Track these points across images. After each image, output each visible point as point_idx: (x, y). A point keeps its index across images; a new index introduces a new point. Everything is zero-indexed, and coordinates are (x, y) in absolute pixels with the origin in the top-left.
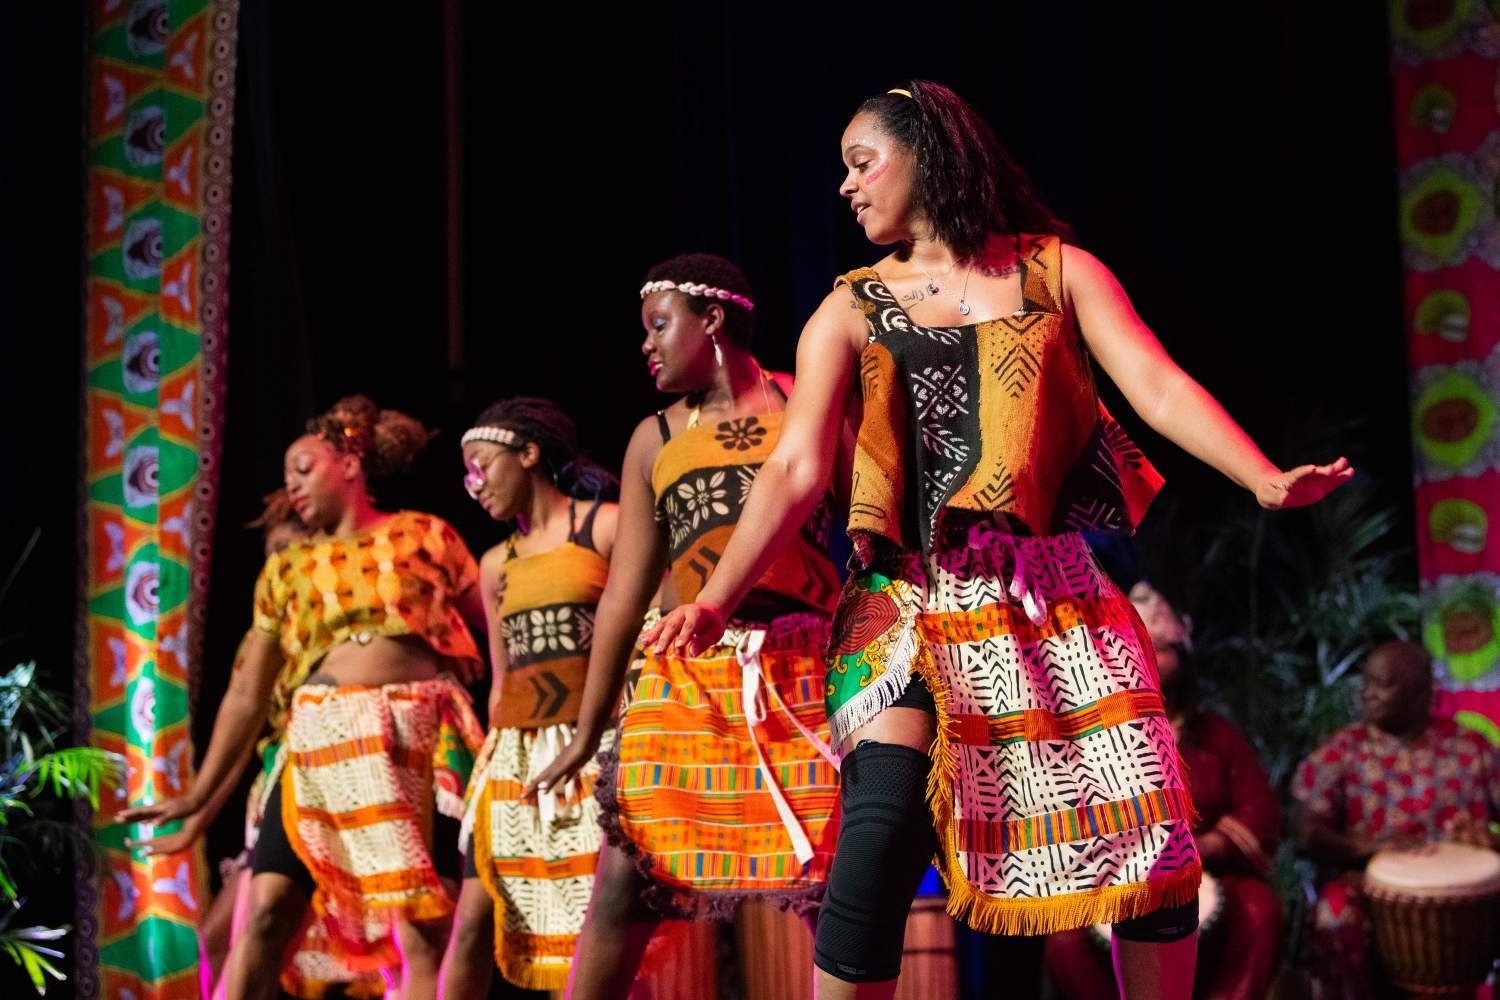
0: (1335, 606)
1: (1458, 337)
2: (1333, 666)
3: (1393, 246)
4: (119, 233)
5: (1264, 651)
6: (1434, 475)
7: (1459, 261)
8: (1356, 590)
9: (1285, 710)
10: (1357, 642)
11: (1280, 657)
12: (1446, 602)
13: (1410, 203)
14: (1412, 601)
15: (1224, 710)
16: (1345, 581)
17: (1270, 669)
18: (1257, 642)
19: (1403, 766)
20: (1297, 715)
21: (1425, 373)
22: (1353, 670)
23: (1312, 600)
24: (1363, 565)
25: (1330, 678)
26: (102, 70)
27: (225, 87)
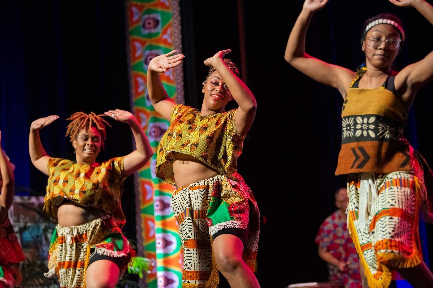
26: (134, 40)
27: (179, 45)
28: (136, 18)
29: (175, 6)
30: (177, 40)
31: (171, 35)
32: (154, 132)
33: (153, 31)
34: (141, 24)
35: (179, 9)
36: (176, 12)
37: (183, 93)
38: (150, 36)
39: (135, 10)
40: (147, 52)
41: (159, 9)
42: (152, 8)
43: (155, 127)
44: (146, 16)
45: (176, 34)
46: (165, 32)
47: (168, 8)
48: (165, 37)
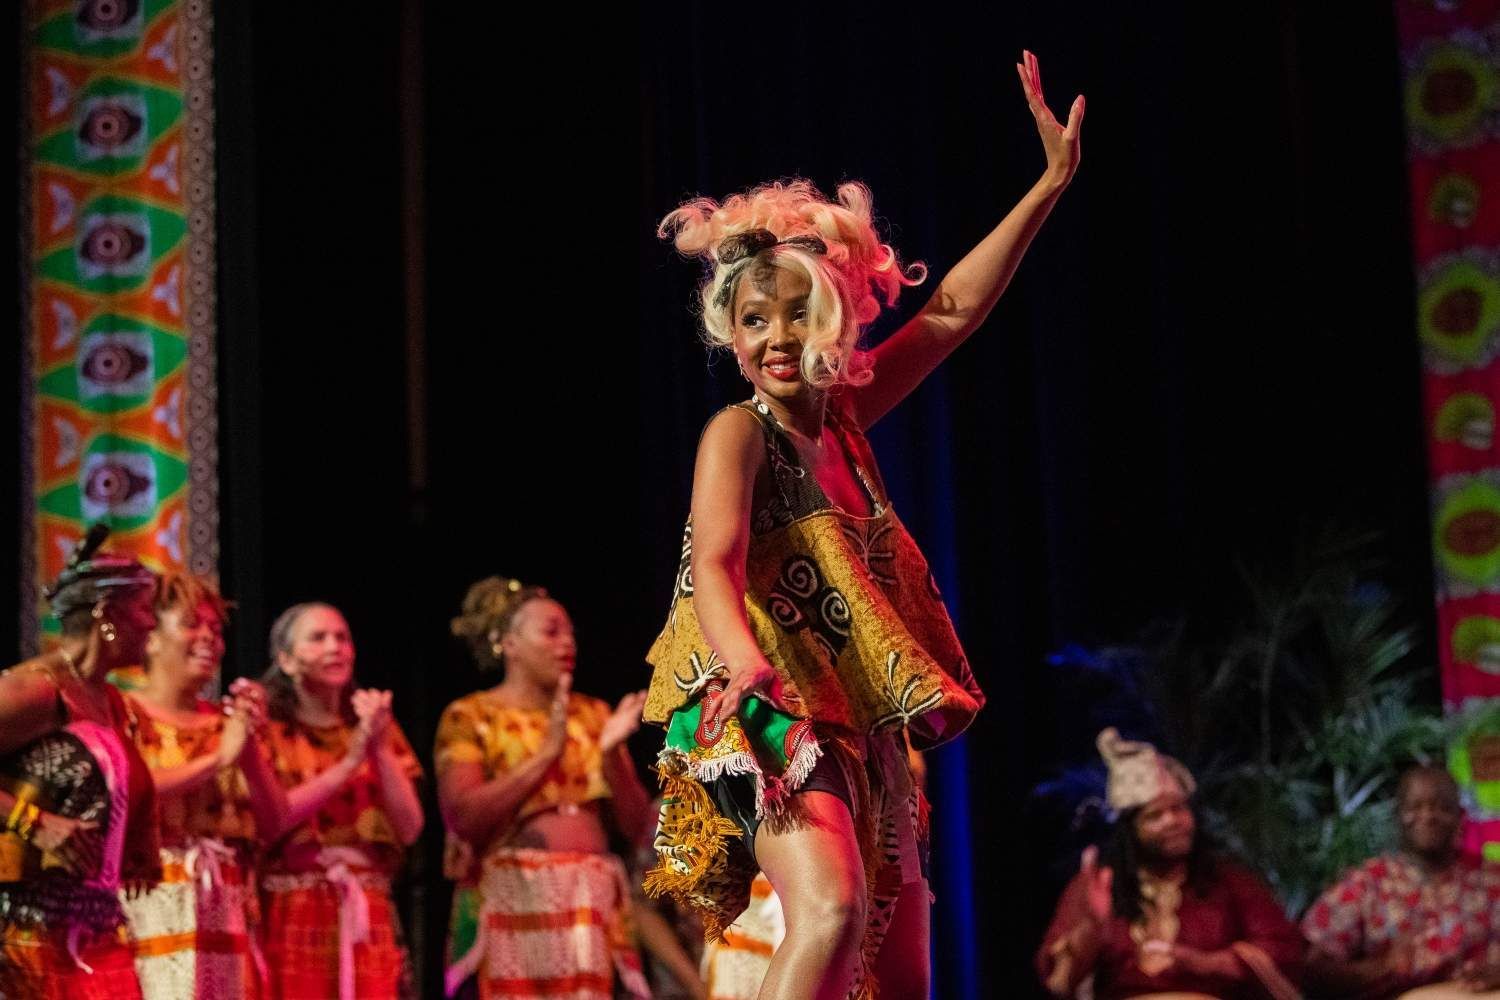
0: (1353, 732)
1: (1480, 444)
2: (1351, 796)
3: (1411, 348)
4: (71, 349)
5: (1278, 780)
6: (1457, 591)
7: (1481, 362)
8: (1375, 715)
9: (1301, 843)
10: (1377, 769)
11: (1295, 786)
12: (1472, 726)
13: (1429, 301)
14: (1436, 727)
15: (1236, 843)
16: (1364, 704)
17: (1285, 799)
18: (1270, 771)
19: (1428, 903)
20: (1313, 848)
21: (1447, 482)
22: (1373, 799)
23: (1328, 724)
24: (1382, 687)
25: (1348, 808)
26: (46, 178)
27: (204, 201)
28: (58, 105)
29: (196, 76)
30: (197, 185)
31: (179, 169)
32: (107, 484)
33: (117, 152)
34: (77, 125)
35: (210, 84)
36: (198, 93)
37: (212, 360)
38: (108, 166)
39: (56, 77)
40: (95, 220)
41: (144, 82)
42: (120, 76)
43: (110, 466)
44: (95, 102)
45: (197, 168)
46: (158, 156)
47: (172, 78)
48: (158, 172)
